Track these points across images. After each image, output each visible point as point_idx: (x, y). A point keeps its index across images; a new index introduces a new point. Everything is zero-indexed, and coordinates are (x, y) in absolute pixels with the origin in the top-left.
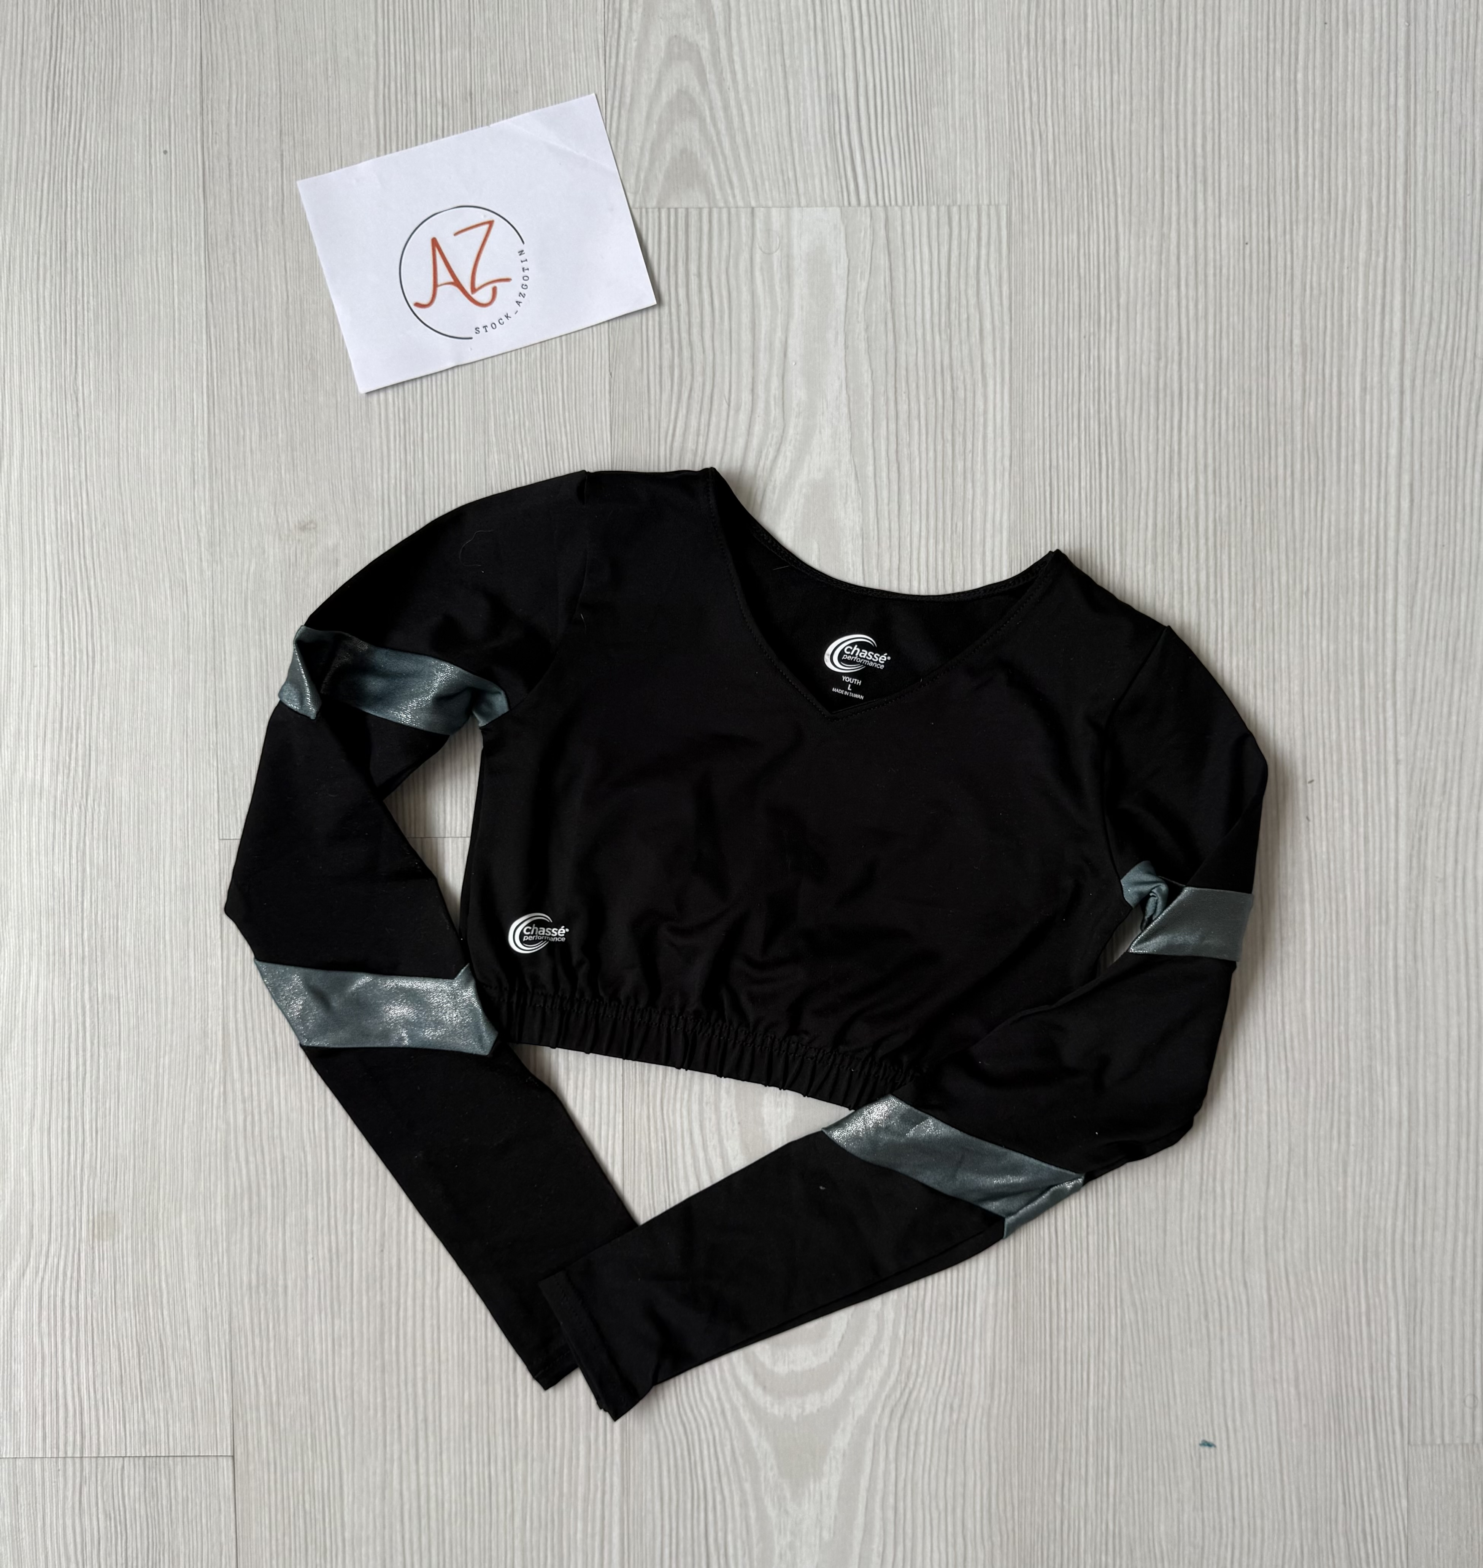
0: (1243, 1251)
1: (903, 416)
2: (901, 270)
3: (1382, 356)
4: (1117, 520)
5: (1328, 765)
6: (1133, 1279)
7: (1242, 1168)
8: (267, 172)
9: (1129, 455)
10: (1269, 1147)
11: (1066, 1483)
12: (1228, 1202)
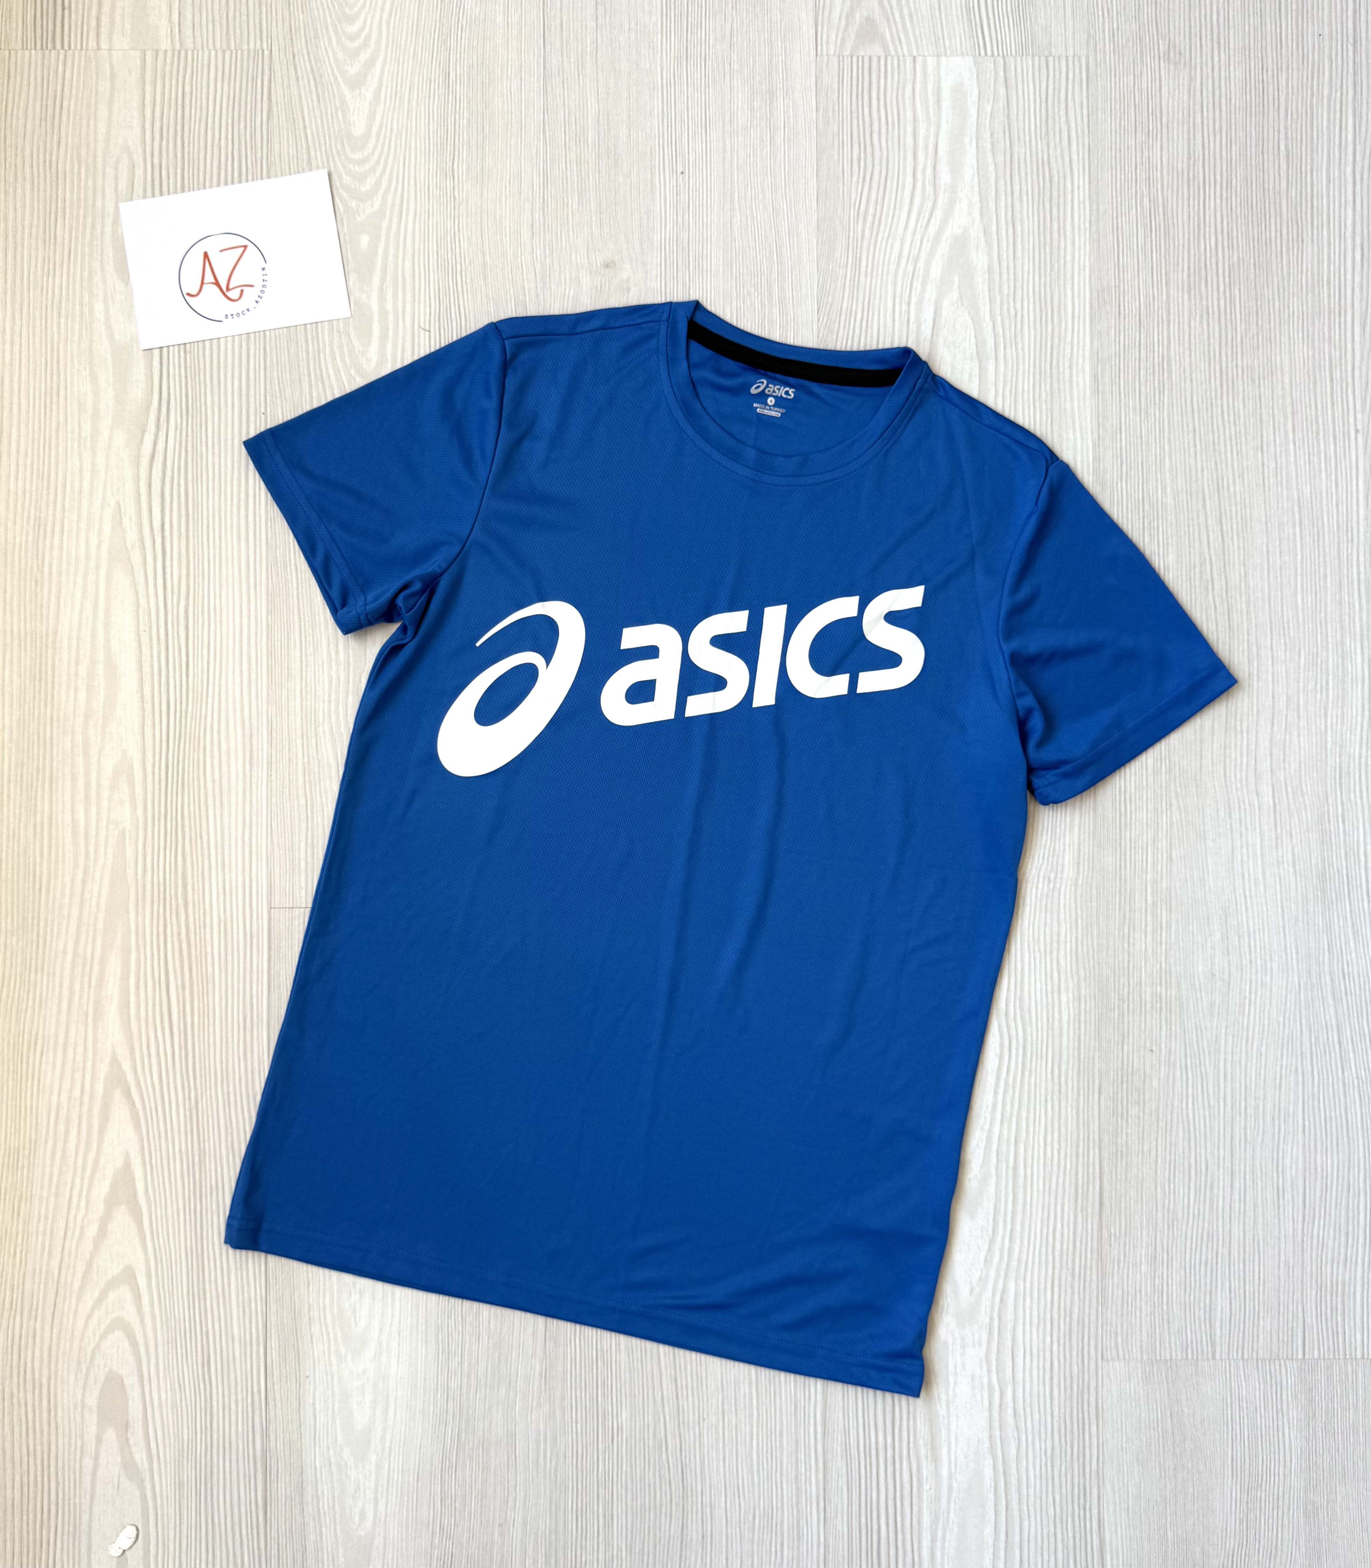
0: (1256, 770)
1: (1017, 194)
2: (1015, 98)
3: (1340, 158)
4: (1163, 265)
5: (1310, 434)
6: (1179, 790)
7: (1255, 712)
8: (586, 29)
9: (1170, 222)
10: (1273, 697)
11: (1132, 934)
12: (1245, 735)
